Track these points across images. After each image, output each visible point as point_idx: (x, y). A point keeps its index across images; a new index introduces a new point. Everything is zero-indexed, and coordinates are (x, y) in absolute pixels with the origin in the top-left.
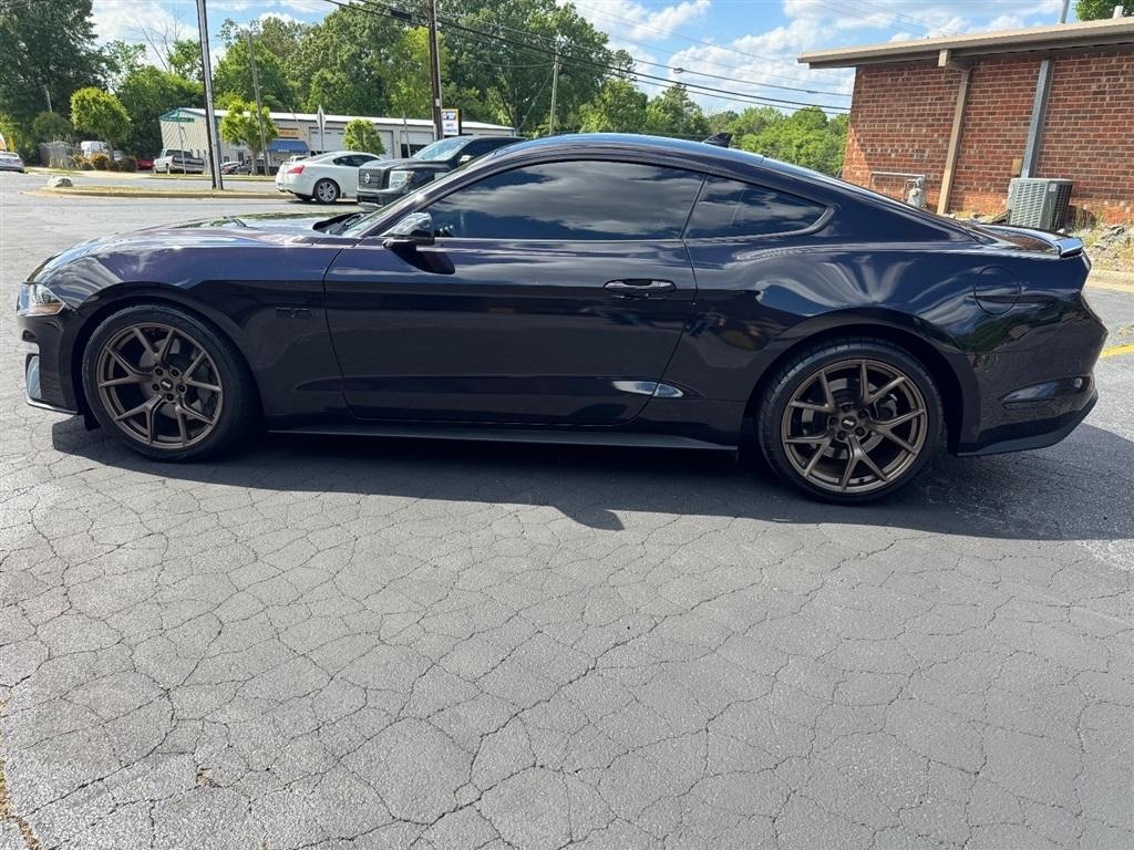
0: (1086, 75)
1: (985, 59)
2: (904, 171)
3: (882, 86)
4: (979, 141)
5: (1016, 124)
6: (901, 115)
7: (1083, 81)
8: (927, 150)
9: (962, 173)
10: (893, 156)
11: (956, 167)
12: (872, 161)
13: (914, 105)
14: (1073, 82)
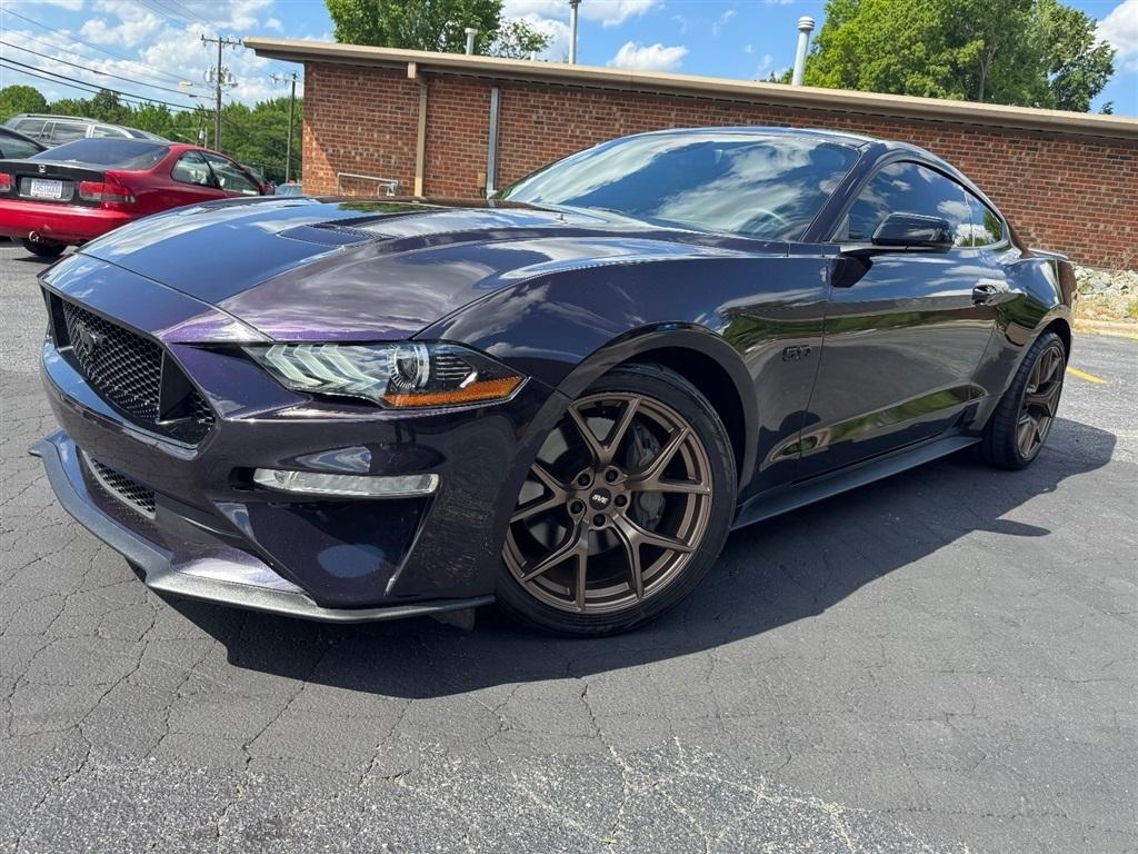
0: (526, 106)
1: (439, 77)
2: (371, 175)
3: (336, 87)
4: (443, 153)
5: (474, 142)
6: (362, 119)
7: (525, 111)
8: (394, 156)
9: (431, 182)
10: (358, 158)
11: (425, 176)
12: (335, 161)
13: (373, 111)
14: (517, 110)
